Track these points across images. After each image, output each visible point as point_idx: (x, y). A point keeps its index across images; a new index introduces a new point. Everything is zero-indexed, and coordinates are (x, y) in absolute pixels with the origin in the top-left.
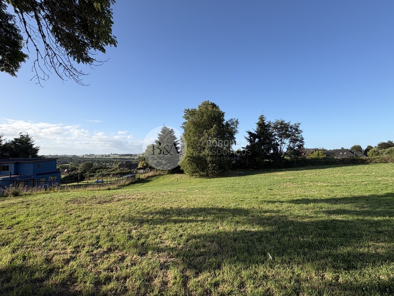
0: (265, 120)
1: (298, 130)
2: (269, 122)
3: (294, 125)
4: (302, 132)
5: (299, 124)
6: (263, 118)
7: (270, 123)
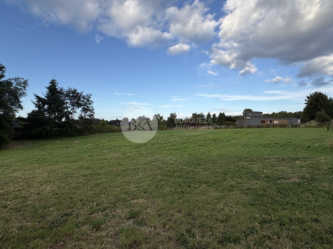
0: (57, 86)
1: (89, 100)
2: (61, 88)
3: (86, 95)
4: (93, 103)
5: (91, 95)
6: (55, 83)
7: (62, 90)
